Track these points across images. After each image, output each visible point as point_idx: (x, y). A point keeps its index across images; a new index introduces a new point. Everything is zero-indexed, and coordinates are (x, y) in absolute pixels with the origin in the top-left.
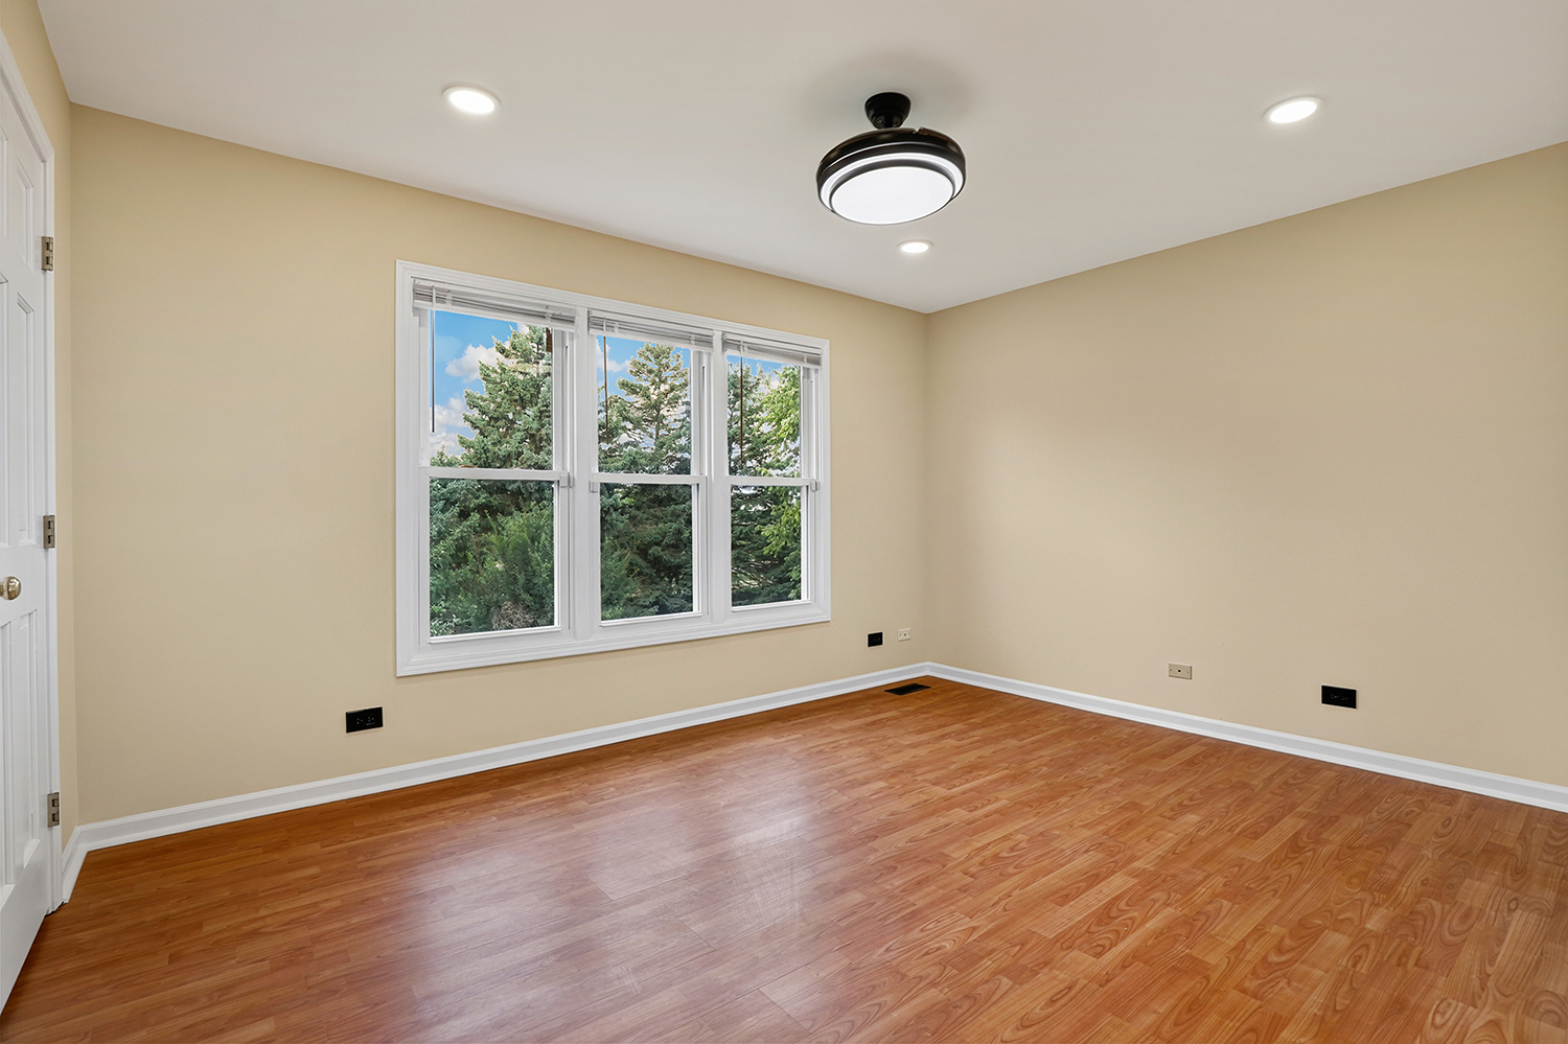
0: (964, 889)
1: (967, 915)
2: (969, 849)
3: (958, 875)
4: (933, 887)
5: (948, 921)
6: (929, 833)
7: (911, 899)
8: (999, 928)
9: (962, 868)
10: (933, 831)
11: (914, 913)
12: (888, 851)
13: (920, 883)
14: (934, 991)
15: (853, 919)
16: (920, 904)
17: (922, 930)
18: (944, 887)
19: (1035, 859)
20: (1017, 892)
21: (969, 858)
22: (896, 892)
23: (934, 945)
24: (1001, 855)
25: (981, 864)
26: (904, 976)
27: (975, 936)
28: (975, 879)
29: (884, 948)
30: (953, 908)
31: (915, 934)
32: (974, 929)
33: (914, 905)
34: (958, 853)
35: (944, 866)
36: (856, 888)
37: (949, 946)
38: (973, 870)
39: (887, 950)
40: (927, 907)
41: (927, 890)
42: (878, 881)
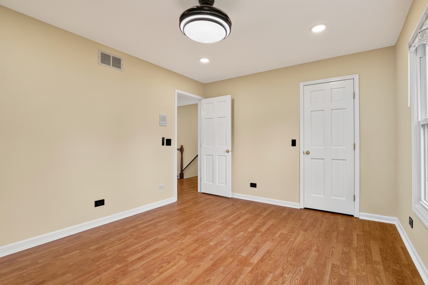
0: (183, 249)
1: (183, 243)
2: (178, 265)
3: (183, 254)
4: (191, 249)
5: (188, 241)
6: (192, 271)
7: (197, 245)
8: (176, 241)
9: (182, 257)
10: (190, 273)
11: (196, 242)
12: (206, 260)
13: (195, 250)
14: (192, 229)
15: (210, 239)
16: (195, 244)
17: (194, 238)
18: (188, 249)
19: (156, 263)
20: (167, 251)
21: (179, 261)
22: (201, 247)
23: (191, 236)
24: (167, 264)
25: (175, 259)
26: (197, 231)
27: (182, 239)
28: (178, 253)
29: (202, 234)
30: (186, 244)
31: (195, 238)
32: (182, 240)
33: (196, 244)
34: (182, 262)
35: (188, 257)
36: (212, 246)
37: (188, 236)
38: (178, 256)
39: (201, 234)
40: (193, 244)
41: (193, 248)
42: (207, 249)
